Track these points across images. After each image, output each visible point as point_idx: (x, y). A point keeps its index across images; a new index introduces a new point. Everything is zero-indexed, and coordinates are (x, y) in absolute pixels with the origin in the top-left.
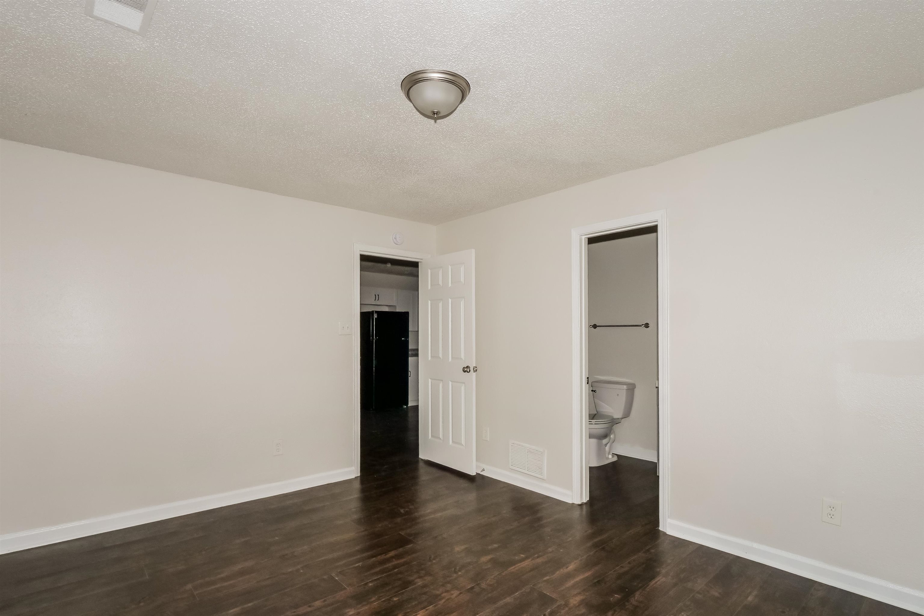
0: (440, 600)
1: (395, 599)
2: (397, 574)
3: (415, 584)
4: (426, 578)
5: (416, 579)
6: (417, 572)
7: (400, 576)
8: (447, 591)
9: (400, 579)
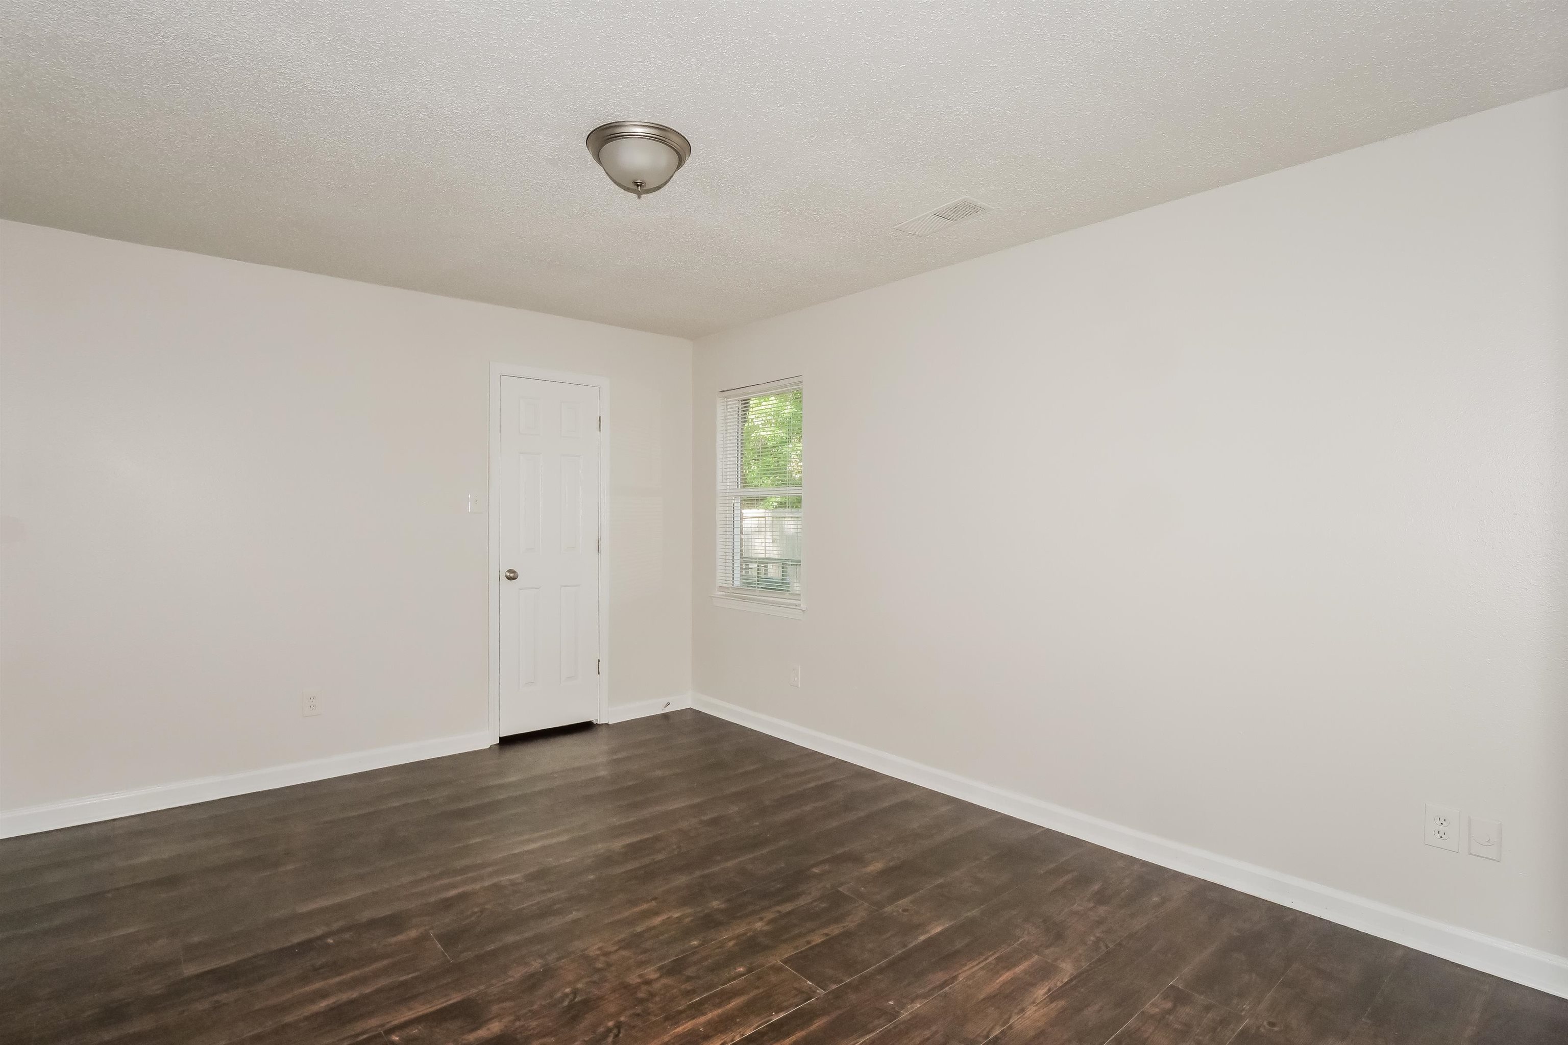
0: (623, 940)
1: (695, 943)
2: (693, 992)
3: (660, 968)
4: (639, 980)
5: (657, 979)
6: (652, 995)
7: (688, 986)
8: (606, 954)
9: (689, 979)
